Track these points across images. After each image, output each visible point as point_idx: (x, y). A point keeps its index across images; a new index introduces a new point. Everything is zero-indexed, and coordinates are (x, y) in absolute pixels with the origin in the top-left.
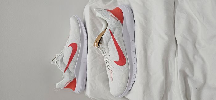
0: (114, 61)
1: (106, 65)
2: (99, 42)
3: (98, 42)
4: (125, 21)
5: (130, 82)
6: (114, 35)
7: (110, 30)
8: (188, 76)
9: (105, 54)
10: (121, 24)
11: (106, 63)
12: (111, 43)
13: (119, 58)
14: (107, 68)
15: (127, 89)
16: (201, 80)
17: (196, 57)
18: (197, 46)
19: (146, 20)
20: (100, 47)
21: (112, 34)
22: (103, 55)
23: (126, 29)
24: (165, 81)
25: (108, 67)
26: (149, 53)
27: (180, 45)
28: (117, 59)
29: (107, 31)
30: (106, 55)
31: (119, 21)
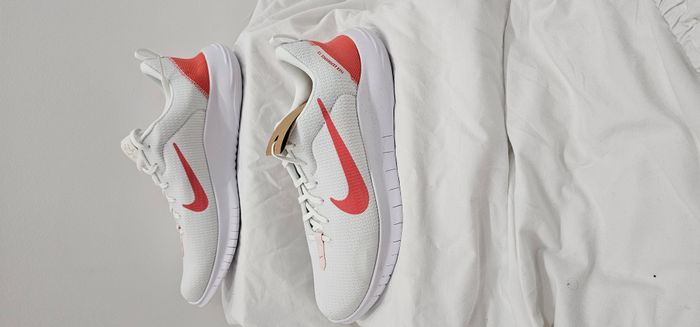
0: (332, 200)
1: (306, 217)
2: (286, 139)
3: (281, 139)
4: (366, 75)
5: (381, 268)
6: (333, 116)
7: (319, 101)
8: (544, 248)
9: (302, 180)
10: (352, 84)
11: (304, 211)
12: (324, 142)
13: (347, 190)
14: (307, 226)
15: (372, 292)
16: (583, 260)
17: (564, 190)
18: (568, 158)
19: (424, 83)
20: (288, 156)
21: (325, 113)
22: (297, 183)
23: (369, 99)
24: (479, 265)
25: (312, 222)
26: (432, 182)
27: (523, 157)
28: (342, 192)
29: (312, 103)
30: (305, 181)
31: (347, 75)
